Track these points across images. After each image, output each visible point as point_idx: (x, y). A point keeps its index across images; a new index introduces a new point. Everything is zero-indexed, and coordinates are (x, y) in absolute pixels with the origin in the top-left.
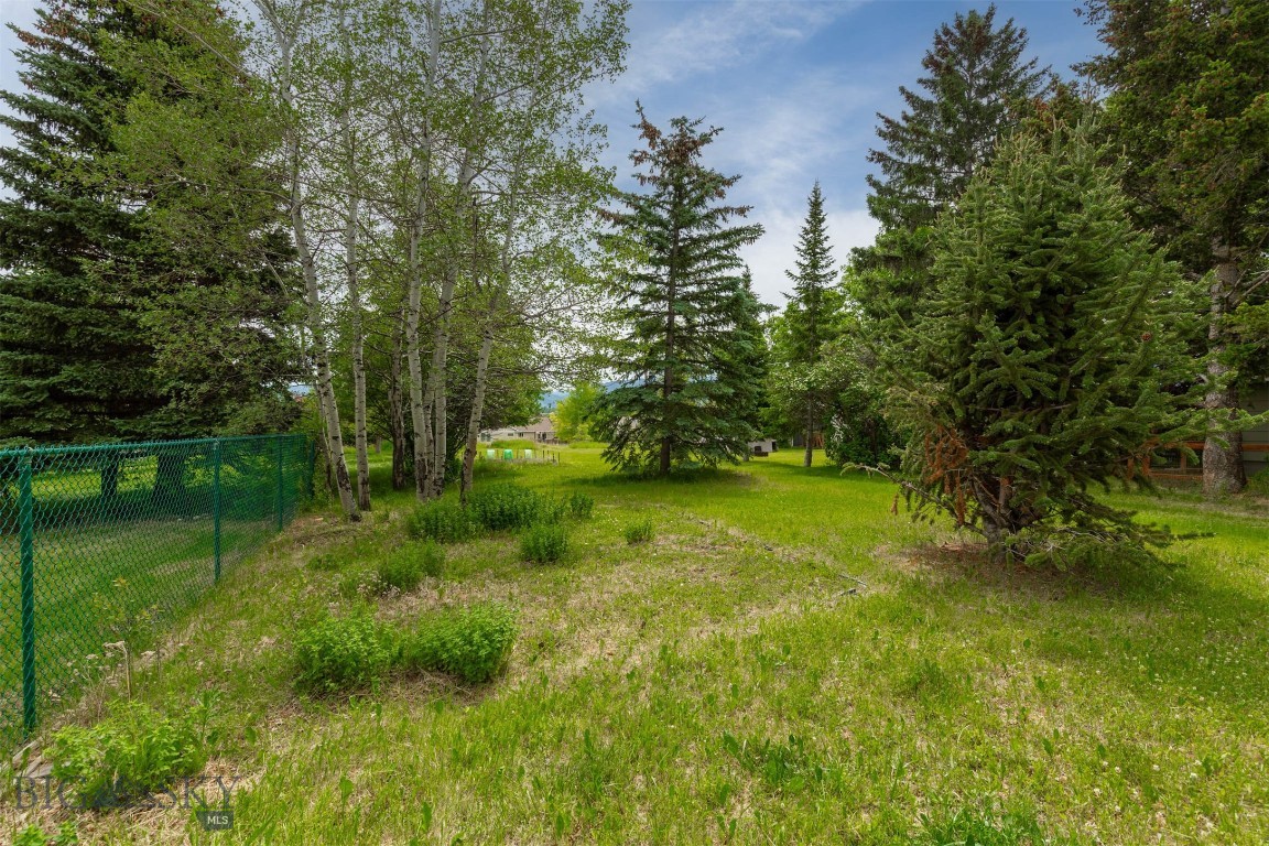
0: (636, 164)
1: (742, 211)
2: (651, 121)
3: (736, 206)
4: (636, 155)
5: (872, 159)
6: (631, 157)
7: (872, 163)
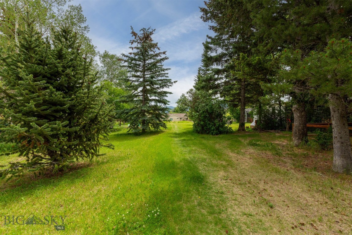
0: (132, 44)
1: (164, 53)
2: (135, 31)
3: (162, 52)
4: (131, 41)
5: (211, 29)
6: (130, 42)
7: (211, 30)
